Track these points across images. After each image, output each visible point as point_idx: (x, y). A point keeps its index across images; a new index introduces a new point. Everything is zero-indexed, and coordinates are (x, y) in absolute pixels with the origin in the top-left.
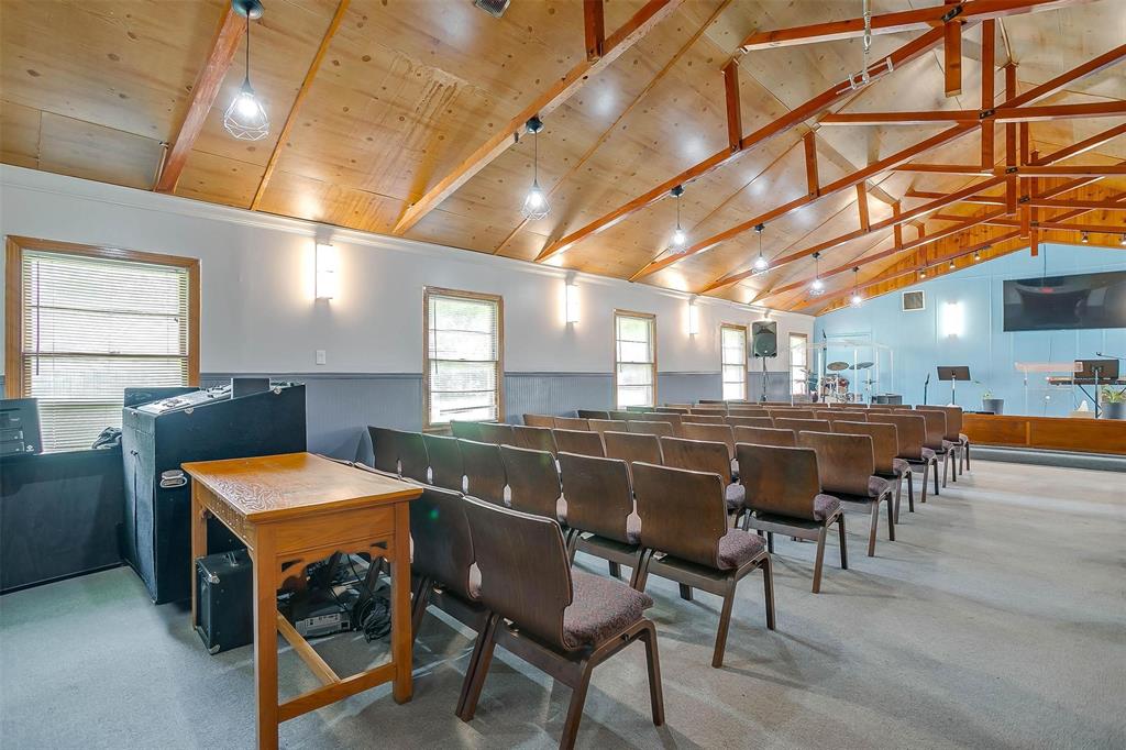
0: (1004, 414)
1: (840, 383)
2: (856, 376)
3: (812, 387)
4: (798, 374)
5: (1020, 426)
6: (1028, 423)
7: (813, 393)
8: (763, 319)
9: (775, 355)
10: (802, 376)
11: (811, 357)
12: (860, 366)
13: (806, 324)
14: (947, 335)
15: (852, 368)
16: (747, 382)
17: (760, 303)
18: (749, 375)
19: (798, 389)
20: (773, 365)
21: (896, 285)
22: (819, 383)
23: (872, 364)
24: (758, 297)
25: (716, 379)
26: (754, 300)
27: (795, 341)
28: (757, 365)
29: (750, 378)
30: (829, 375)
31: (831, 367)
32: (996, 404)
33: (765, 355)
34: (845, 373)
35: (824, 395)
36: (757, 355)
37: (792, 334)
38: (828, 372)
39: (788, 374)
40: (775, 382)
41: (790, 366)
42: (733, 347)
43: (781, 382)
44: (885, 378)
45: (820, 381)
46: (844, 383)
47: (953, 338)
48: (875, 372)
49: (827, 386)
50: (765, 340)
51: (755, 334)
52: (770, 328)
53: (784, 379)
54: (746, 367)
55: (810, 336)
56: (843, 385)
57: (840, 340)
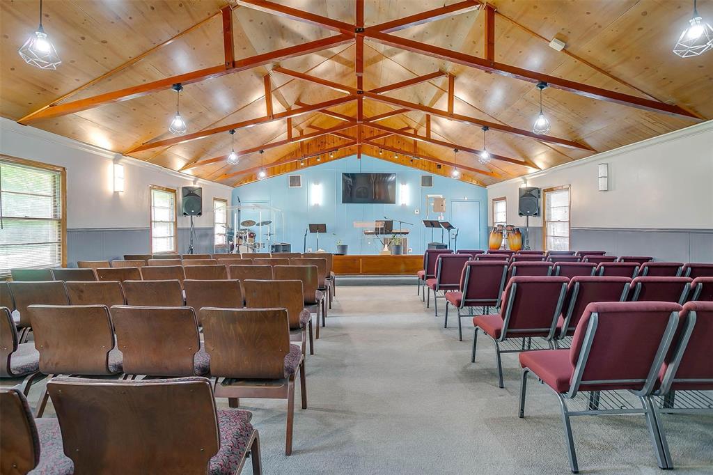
0: (348, 254)
1: (250, 235)
2: (261, 230)
3: (230, 239)
4: (220, 229)
5: (357, 262)
6: (361, 260)
7: (231, 243)
8: (192, 185)
9: (200, 214)
10: (223, 231)
11: (230, 216)
12: (263, 223)
13: (227, 191)
14: (313, 204)
15: (258, 225)
16: (176, 236)
17: (189, 171)
18: (177, 229)
19: (220, 240)
20: (200, 222)
21: (285, 170)
22: (235, 236)
23: (270, 222)
24: (187, 166)
25: (145, 234)
26: (184, 168)
27: (218, 204)
28: (185, 222)
29: (179, 233)
30: (241, 230)
31: (243, 224)
32: (344, 248)
33: (192, 214)
34: (253, 228)
35: (238, 245)
36: (185, 214)
37: (215, 199)
38: (242, 227)
39: (212, 229)
40: (201, 236)
41: (214, 224)
42: (163, 207)
43: (206, 235)
44: (279, 231)
45: (235, 234)
46: (252, 235)
47: (317, 206)
48: (273, 227)
49: (241, 237)
50: (192, 202)
51: (184, 196)
52: (197, 193)
53: (209, 233)
54: (176, 223)
55: (229, 202)
56: (252, 237)
57: (251, 205)
